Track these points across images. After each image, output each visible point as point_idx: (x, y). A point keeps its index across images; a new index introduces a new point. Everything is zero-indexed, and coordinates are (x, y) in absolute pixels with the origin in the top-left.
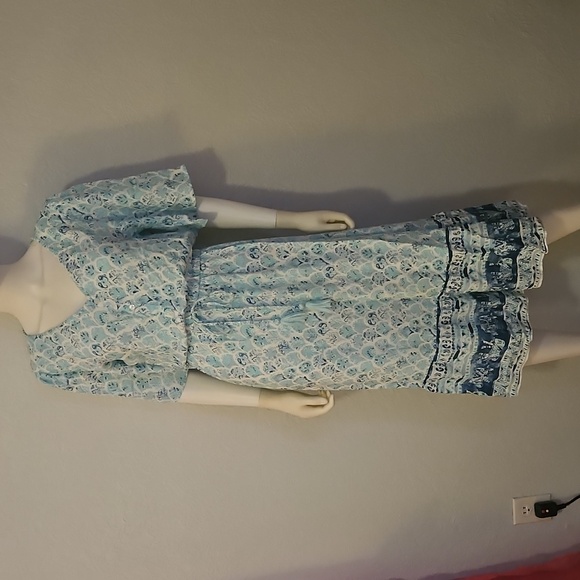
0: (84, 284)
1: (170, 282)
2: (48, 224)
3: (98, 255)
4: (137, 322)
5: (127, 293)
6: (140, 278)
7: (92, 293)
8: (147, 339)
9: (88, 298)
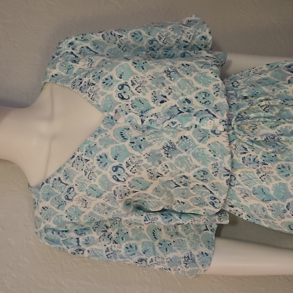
0: (101, 100)
1: (203, 88)
2: (60, 59)
4: (167, 137)
5: (152, 104)
6: (167, 86)
7: (111, 109)
8: (180, 158)
9: (106, 114)
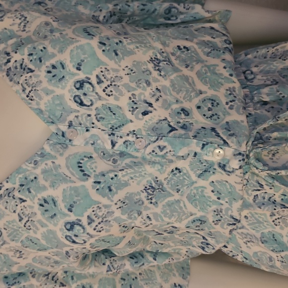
0: (44, 102)
1: (210, 93)
3: (72, 41)
4: (151, 171)
5: (129, 116)
6: (154, 85)
7: (61, 119)
8: (169, 205)
9: (53, 128)
